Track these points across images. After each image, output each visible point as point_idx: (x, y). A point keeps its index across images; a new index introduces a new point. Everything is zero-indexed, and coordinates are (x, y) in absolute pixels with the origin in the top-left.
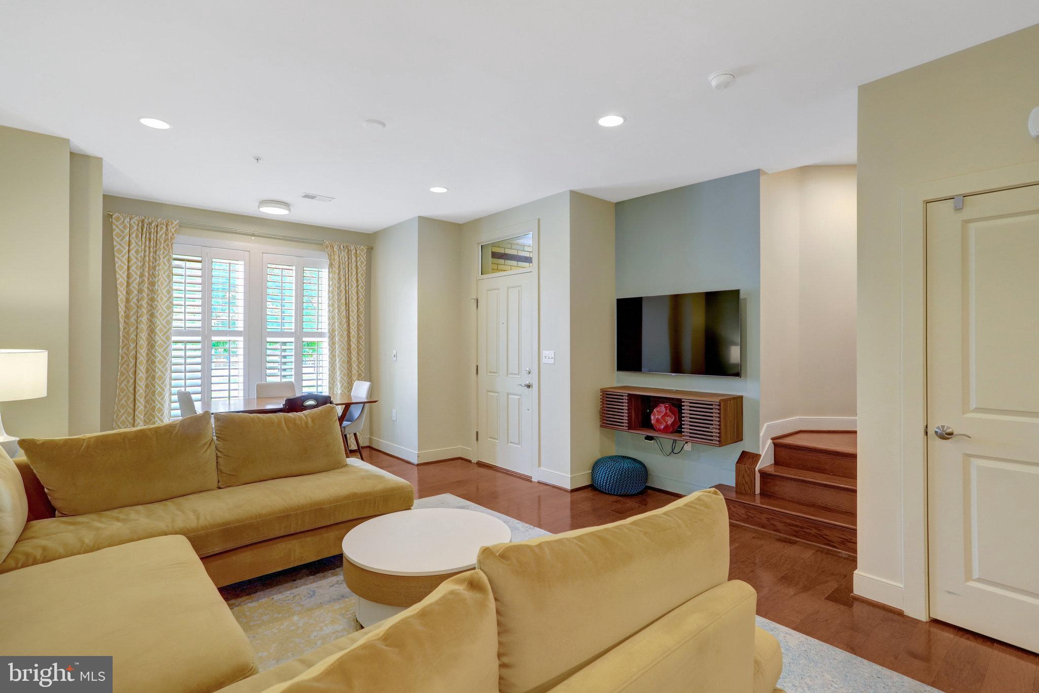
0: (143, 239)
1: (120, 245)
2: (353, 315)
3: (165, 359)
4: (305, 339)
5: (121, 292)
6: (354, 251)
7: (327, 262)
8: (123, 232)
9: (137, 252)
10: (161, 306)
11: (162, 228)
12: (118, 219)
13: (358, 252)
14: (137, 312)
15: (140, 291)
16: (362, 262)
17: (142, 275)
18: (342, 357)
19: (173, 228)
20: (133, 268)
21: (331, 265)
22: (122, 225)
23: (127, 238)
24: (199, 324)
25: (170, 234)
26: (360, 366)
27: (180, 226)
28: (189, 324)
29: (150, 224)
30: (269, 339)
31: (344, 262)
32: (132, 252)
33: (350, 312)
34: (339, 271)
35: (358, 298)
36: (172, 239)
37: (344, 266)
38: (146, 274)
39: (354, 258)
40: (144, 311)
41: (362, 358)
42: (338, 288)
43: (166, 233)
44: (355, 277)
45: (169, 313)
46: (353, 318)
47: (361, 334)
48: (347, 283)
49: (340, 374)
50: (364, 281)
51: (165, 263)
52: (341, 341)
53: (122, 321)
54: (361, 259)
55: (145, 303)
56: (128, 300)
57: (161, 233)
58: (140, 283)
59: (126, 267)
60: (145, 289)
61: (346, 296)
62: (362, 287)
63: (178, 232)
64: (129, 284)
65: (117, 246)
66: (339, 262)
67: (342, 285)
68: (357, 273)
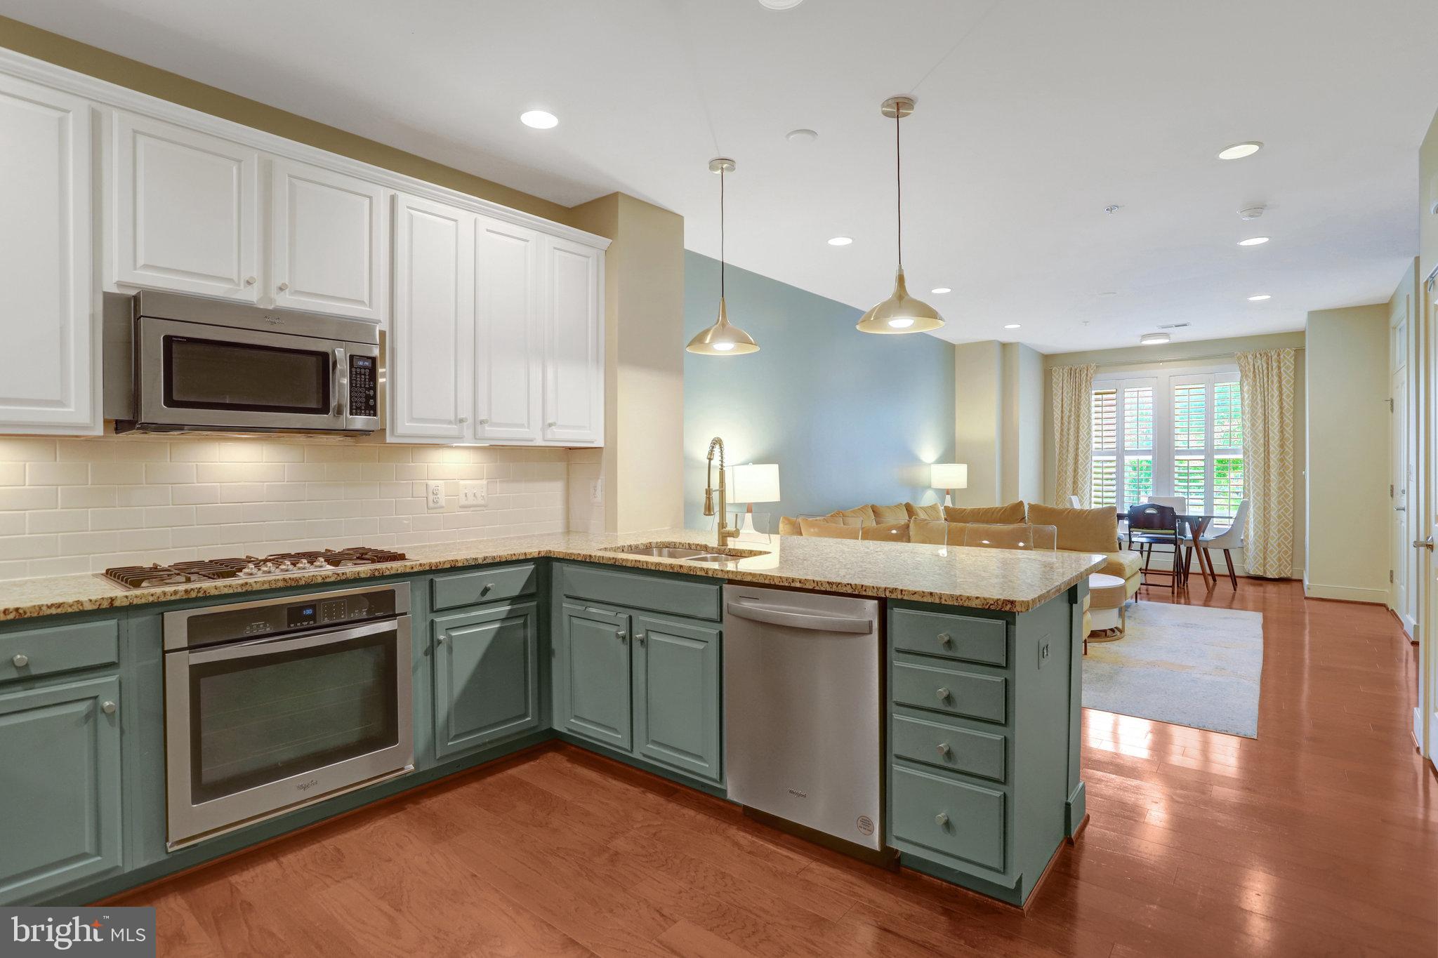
0: (1071, 383)
1: (1057, 390)
2: (1273, 428)
3: (1084, 474)
4: (1216, 457)
5: (1056, 424)
6: (1276, 356)
7: (1238, 375)
8: (1058, 380)
9: (1067, 393)
10: (1083, 432)
11: (1084, 372)
12: (1055, 371)
13: (1282, 356)
14: (1068, 438)
16: (1288, 368)
17: (1070, 411)
19: (1091, 369)
20: (1065, 406)
21: (1244, 375)
22: (1059, 377)
23: (1061, 385)
24: (1114, 445)
25: (1089, 375)
27: (1098, 367)
28: (1105, 446)
29: (1077, 368)
30: (1176, 457)
31: (1261, 370)
32: (1064, 393)
33: (1270, 426)
34: (1255, 381)
35: (1281, 408)
36: (1091, 378)
37: (1261, 376)
38: (1073, 409)
39: (1275, 365)
40: (1072, 437)
41: (1289, 476)
42: (1253, 400)
43: (1087, 375)
44: (1276, 385)
45: (1089, 438)
46: (1273, 432)
47: (1287, 449)
48: (1266, 394)
49: (1253, 492)
50: (1291, 389)
51: (1086, 399)
52: (1254, 457)
53: (1057, 446)
54: (1285, 363)
55: (1072, 432)
56: (1062, 430)
57: (1084, 375)
58: (1069, 417)
59: (1060, 406)
60: (1072, 421)
61: (1265, 407)
62: (1288, 396)
63: (1096, 372)
64: (1062, 418)
65: (1055, 392)
66: (1254, 371)
67: (1259, 397)
68: (1280, 382)
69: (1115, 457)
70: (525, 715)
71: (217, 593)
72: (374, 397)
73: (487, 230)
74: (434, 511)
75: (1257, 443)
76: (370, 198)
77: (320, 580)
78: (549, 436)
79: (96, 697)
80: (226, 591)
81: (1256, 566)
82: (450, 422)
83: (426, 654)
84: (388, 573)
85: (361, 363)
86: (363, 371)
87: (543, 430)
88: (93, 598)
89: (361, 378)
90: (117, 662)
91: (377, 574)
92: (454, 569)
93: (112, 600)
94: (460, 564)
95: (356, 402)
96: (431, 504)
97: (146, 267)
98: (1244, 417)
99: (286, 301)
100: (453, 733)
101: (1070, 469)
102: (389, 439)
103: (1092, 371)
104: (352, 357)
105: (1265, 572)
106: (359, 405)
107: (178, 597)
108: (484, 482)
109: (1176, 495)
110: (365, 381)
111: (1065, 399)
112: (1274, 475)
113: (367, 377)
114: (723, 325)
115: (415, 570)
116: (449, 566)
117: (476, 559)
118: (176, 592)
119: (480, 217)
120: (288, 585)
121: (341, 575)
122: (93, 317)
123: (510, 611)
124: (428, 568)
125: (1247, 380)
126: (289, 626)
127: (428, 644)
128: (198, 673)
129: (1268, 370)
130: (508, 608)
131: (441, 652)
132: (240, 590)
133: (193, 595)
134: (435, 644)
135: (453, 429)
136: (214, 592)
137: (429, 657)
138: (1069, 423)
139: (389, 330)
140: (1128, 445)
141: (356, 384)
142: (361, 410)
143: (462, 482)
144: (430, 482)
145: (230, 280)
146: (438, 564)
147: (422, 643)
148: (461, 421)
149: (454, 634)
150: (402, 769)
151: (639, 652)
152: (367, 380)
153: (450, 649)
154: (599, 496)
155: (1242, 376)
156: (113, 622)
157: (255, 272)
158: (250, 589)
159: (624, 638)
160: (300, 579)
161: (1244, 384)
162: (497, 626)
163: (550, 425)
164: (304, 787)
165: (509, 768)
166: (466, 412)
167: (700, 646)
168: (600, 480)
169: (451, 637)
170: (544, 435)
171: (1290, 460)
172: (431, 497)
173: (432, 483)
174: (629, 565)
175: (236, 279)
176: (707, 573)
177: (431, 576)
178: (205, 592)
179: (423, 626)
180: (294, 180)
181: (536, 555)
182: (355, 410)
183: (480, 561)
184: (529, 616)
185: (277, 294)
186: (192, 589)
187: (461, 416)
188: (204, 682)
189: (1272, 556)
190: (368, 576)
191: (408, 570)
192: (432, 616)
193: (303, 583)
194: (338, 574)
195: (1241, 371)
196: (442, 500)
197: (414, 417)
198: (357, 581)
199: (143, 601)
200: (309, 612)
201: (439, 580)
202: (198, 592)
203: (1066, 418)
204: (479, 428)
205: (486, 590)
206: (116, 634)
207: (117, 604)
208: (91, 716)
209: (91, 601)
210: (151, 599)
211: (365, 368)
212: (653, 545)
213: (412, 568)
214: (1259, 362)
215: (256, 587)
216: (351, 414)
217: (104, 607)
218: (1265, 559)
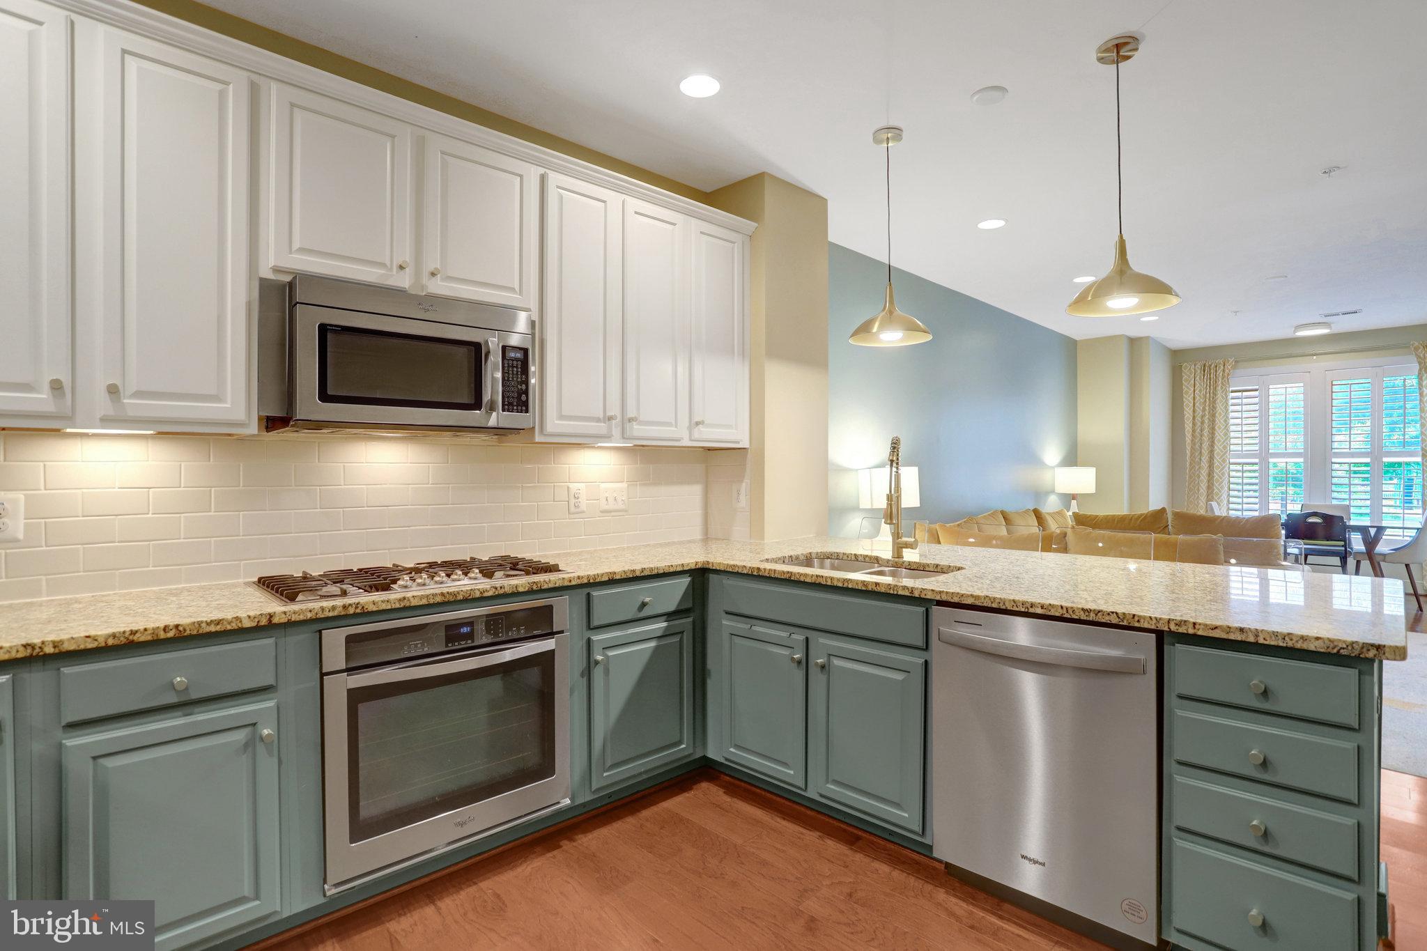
0: (1205, 379)
1: (1187, 387)
3: (1221, 478)
4: (1384, 460)
5: (1188, 424)
7: (1416, 367)
8: (1189, 377)
9: (1200, 391)
10: (1219, 434)
11: (1220, 368)
12: (1186, 367)
14: (1201, 439)
15: (1203, 423)
17: (1204, 410)
19: (1229, 365)
20: (1197, 404)
22: (1190, 372)
23: (1192, 382)
24: (1257, 448)
25: (1227, 371)
27: (1236, 362)
28: (1246, 448)
29: (1211, 365)
30: (1335, 460)
32: (1197, 391)
36: (1228, 375)
38: (1207, 408)
40: (1205, 439)
43: (1224, 371)
45: (1226, 439)
51: (1222, 397)
53: (1188, 448)
55: (1206, 433)
56: (1194, 431)
57: (1220, 372)
58: (1203, 416)
59: (1192, 405)
60: (1207, 421)
63: (1234, 367)
64: (1194, 418)
65: (1185, 389)
69: (1257, 460)
70: (680, 742)
71: (375, 609)
72: (526, 392)
73: (636, 213)
74: (577, 516)
76: (521, 176)
77: (478, 595)
78: (696, 435)
79: (254, 724)
80: (384, 607)
82: (598, 420)
83: (582, 675)
84: (546, 586)
85: (513, 355)
86: (515, 363)
87: (690, 429)
88: (252, 614)
89: (513, 371)
90: (275, 685)
91: (535, 588)
92: (612, 582)
93: (271, 616)
94: (618, 577)
95: (508, 397)
96: (573, 509)
97: (302, 250)
99: (439, 287)
100: (609, 763)
101: (1204, 472)
102: (538, 438)
103: (1229, 367)
104: (504, 348)
106: (511, 400)
107: (336, 613)
108: (625, 485)
109: (1335, 502)
110: (517, 374)
111: (1198, 398)
113: (519, 370)
114: (891, 312)
115: (573, 583)
116: (607, 579)
117: (634, 571)
118: (334, 608)
119: (628, 199)
120: (446, 600)
121: (499, 588)
122: (249, 304)
123: (667, 628)
124: (586, 581)
126: (447, 646)
127: (585, 665)
128: (357, 697)
130: (664, 624)
131: (598, 673)
132: (397, 606)
133: (351, 611)
134: (592, 664)
135: (601, 428)
136: (372, 608)
137: (585, 678)
139: (539, 321)
140: (1274, 447)
141: (508, 378)
142: (513, 406)
143: (603, 485)
144: (571, 485)
145: (382, 265)
146: (597, 577)
147: (580, 664)
148: (610, 418)
149: (611, 653)
150: (558, 803)
151: (817, 680)
152: (519, 373)
153: (607, 671)
154: (743, 501)
155: (1420, 369)
156: (271, 641)
157: (406, 255)
158: (408, 604)
159: (799, 662)
160: (458, 593)
161: (1423, 378)
162: (653, 644)
163: (697, 424)
164: (462, 824)
165: (664, 800)
166: (614, 410)
167: (899, 676)
168: (744, 484)
169: (607, 657)
170: (690, 436)
172: (573, 501)
173: (573, 486)
174: (808, 580)
175: (388, 263)
176: (912, 592)
177: (586, 590)
178: (363, 607)
179: (580, 645)
180: (446, 157)
181: (693, 567)
182: (508, 406)
183: (638, 574)
184: (685, 633)
185: (429, 280)
186: (350, 605)
187: (609, 414)
188: (363, 708)
190: (527, 589)
191: (566, 583)
192: (588, 634)
193: (460, 597)
194: (496, 588)
195: (1420, 362)
196: (584, 503)
197: (563, 414)
198: (515, 594)
199: (302, 617)
200: (465, 630)
201: (596, 593)
202: (356, 608)
203: (1198, 418)
204: (628, 425)
205: (644, 605)
206: (274, 654)
207: (276, 620)
208: (249, 745)
209: (249, 617)
210: (309, 615)
211: (517, 360)
212: (814, 556)
213: (570, 581)
215: (414, 603)
216: (503, 410)
217: (263, 624)
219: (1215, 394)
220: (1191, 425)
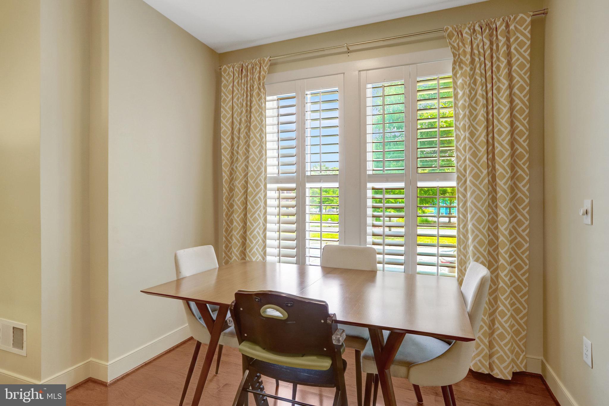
0: (242, 85)
1: (226, 95)
2: (500, 139)
4: (419, 184)
5: (224, 140)
6: (503, 28)
8: (227, 81)
9: (238, 99)
10: (254, 151)
11: (256, 69)
12: (225, 70)
13: (512, 27)
16: (521, 44)
17: (241, 122)
18: (476, 213)
19: (265, 66)
20: (235, 115)
21: (457, 63)
22: (228, 76)
23: (230, 87)
25: (262, 73)
26: (520, 230)
27: (273, 65)
28: (282, 169)
29: (247, 66)
30: (369, 185)
31: (482, 51)
32: (235, 100)
33: (496, 135)
34: (473, 69)
35: (512, 109)
36: (264, 79)
37: (482, 59)
38: (243, 120)
39: (502, 40)
40: (241, 157)
41: (523, 215)
42: (472, 97)
43: (260, 73)
44: (504, 72)
45: (260, 158)
46: (501, 145)
47: (520, 172)
48: (489, 86)
49: (474, 240)
50: (526, 77)
51: (259, 104)
52: (474, 185)
54: (517, 38)
56: (231, 148)
57: (256, 76)
58: (240, 130)
59: (229, 116)
60: (242, 136)
61: (487, 108)
62: (522, 89)
63: (270, 71)
64: (232, 133)
65: (223, 97)
66: (472, 53)
67: (480, 92)
68: (509, 64)
69: (293, 185)
75: (479, 161)
81: (480, 358)
98: (458, 124)
103: (266, 68)
105: (491, 368)
111: (236, 107)
112: (504, 213)
125: (461, 68)
129: (492, 50)
138: (239, 138)
140: (310, 169)
155: (455, 63)
161: (458, 76)
171: (525, 190)
189: (502, 343)
195: (455, 55)
203: (236, 132)
214: (479, 37)
218: (491, 346)
219: (251, 102)
220: (228, 141)
